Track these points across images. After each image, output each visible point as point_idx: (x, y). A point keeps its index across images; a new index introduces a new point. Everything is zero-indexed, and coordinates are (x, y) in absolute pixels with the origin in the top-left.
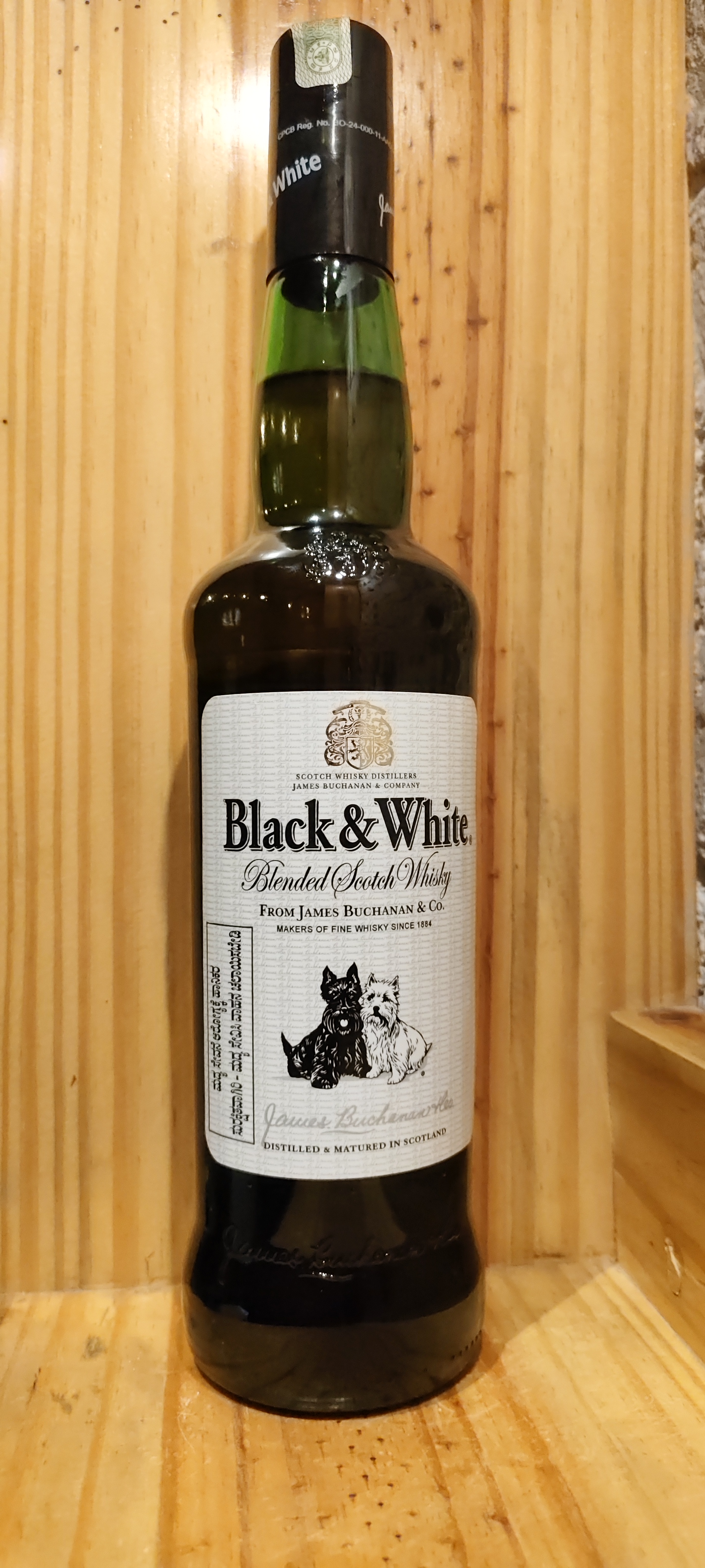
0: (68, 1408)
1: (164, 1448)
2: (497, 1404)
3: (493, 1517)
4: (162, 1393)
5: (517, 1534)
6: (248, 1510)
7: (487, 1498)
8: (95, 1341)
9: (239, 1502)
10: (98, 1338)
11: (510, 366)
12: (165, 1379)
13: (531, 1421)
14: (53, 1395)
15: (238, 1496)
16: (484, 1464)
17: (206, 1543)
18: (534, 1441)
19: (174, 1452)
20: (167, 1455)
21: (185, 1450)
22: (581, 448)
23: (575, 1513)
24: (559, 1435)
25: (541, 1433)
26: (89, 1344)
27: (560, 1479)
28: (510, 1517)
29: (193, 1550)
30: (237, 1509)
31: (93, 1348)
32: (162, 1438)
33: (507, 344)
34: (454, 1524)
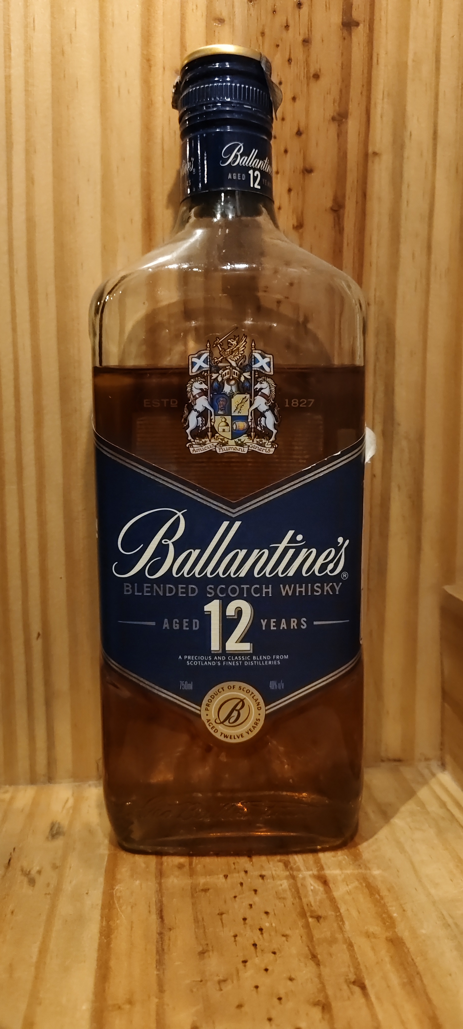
0: (32, 882)
1: (102, 917)
2: (356, 883)
3: (354, 983)
4: (103, 870)
5: (373, 998)
6: (163, 973)
7: (349, 966)
8: (57, 826)
9: (157, 966)
10: (59, 824)
11: (378, 60)
12: (106, 858)
13: (382, 898)
14: (22, 870)
15: (156, 960)
16: (346, 936)
17: (130, 1002)
18: (384, 915)
19: (109, 921)
20: (104, 923)
21: (117, 920)
22: (435, 133)
23: (417, 982)
24: (404, 911)
25: (390, 908)
26: (52, 829)
27: (406, 950)
28: (367, 983)
29: (120, 1008)
30: (155, 972)
31: (55, 832)
32: (101, 909)
33: (375, 43)
34: (323, 989)
